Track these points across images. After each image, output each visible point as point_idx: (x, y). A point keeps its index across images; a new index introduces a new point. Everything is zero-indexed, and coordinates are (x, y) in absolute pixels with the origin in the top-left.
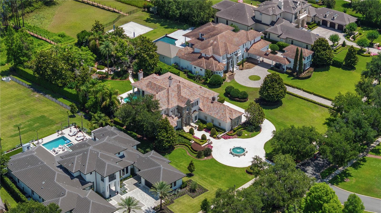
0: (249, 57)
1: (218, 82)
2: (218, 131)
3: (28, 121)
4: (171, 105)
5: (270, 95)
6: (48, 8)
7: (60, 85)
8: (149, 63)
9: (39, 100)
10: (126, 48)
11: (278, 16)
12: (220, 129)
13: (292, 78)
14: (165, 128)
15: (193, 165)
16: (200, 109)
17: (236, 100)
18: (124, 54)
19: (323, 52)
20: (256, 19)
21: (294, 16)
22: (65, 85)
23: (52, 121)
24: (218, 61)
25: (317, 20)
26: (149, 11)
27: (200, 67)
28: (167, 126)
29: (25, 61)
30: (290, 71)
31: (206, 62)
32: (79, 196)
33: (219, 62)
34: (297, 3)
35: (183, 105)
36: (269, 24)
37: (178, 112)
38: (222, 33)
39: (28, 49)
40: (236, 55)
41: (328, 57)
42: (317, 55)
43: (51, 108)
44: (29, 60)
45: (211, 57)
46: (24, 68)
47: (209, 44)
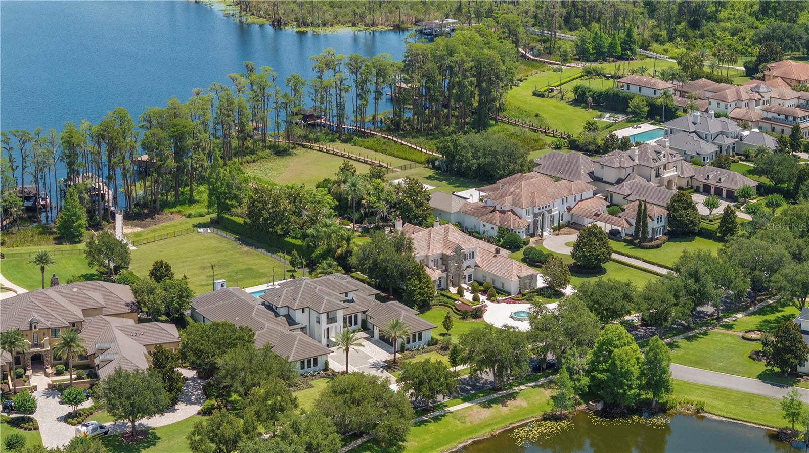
0: (573, 221)
1: (515, 243)
2: (498, 293)
3: (228, 272)
4: (432, 251)
5: (585, 256)
6: (279, 158)
7: (279, 232)
8: (415, 214)
9: (247, 253)
10: (382, 191)
11: (629, 171)
12: (502, 291)
13: (632, 247)
14: (419, 274)
15: (449, 319)
16: (477, 266)
17: (538, 265)
18: (379, 199)
19: (682, 212)
20: (596, 176)
21: (654, 173)
22: (286, 233)
23: (262, 274)
24: (517, 215)
25: (695, 184)
26: (434, 167)
27: (491, 223)
28: (421, 271)
29: (232, 206)
30: (630, 238)
31: (500, 217)
32: (282, 333)
33: (520, 218)
34: (661, 153)
35: (449, 253)
36: (614, 182)
37: (443, 264)
38: (531, 180)
39: (239, 189)
40: (550, 211)
41: (691, 219)
42: (674, 215)
43: (262, 261)
44: (239, 205)
45: (509, 211)
46: (231, 215)
47: (509, 193)
